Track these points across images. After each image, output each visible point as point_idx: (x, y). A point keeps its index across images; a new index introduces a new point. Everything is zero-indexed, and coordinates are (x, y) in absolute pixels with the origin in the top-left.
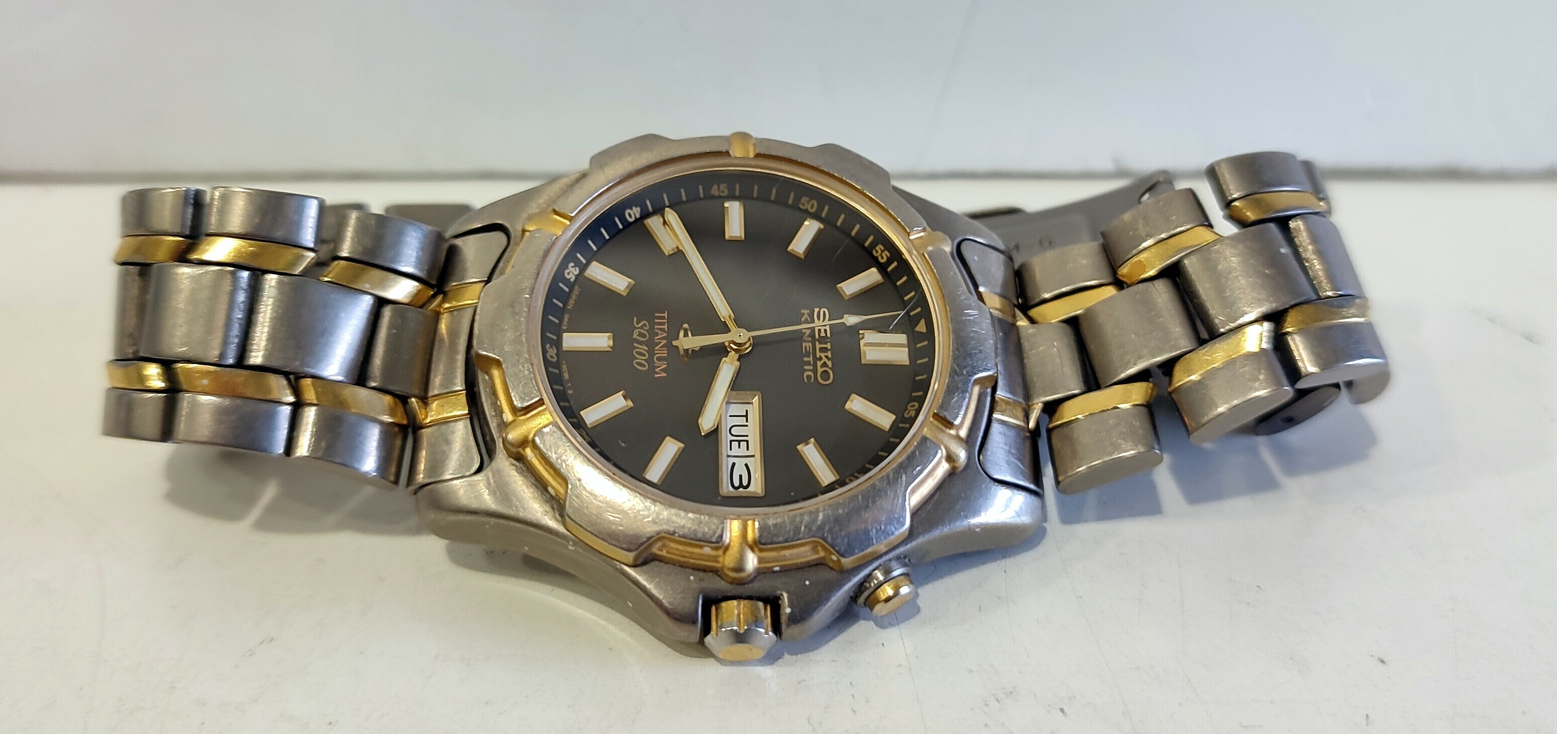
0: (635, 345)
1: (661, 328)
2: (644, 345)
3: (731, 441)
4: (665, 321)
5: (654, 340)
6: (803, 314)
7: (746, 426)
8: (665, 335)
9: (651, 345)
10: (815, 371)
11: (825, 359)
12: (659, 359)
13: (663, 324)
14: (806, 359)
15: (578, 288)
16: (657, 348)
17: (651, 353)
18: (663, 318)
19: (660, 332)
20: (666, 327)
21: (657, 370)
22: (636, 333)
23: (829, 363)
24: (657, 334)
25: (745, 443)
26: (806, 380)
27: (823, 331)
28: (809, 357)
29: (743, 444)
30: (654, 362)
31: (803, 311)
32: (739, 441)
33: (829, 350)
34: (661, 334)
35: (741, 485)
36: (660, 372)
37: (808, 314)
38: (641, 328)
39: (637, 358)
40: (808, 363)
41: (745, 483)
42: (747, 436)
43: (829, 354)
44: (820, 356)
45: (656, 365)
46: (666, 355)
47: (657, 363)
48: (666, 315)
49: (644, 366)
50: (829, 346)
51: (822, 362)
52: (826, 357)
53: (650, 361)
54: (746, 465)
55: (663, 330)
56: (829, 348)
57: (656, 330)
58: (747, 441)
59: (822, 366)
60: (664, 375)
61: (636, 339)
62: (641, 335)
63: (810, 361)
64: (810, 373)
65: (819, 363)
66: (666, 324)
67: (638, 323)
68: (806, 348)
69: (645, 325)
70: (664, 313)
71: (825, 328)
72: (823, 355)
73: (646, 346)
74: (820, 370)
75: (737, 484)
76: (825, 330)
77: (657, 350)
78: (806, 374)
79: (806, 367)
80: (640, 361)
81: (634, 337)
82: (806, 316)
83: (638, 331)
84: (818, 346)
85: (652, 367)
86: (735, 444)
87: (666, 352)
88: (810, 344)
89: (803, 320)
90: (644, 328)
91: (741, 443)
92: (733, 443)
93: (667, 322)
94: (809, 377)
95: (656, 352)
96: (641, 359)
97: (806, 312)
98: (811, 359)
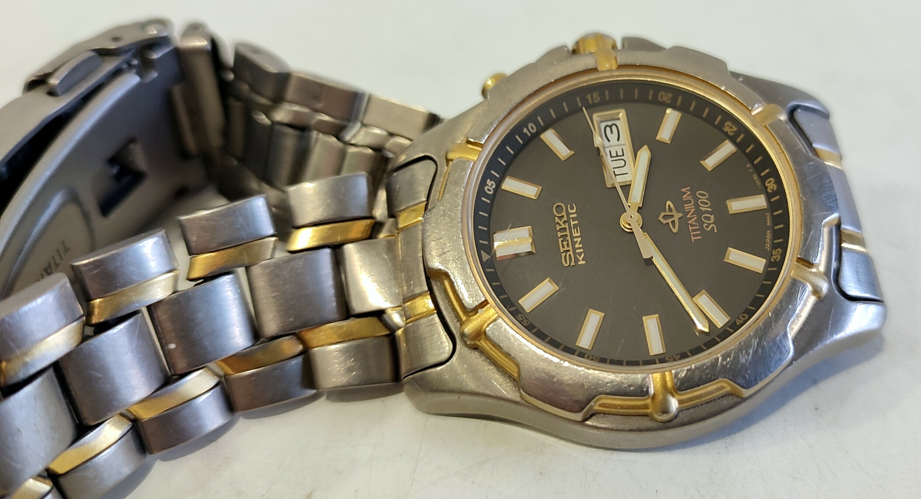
0: (710, 210)
1: (695, 226)
2: (703, 210)
3: (623, 155)
4: (691, 233)
5: (697, 216)
6: (583, 260)
7: (614, 168)
8: (689, 222)
9: (699, 212)
10: (568, 214)
11: (561, 223)
12: (690, 202)
13: (693, 231)
14: (577, 222)
15: (767, 249)
16: (693, 210)
17: (697, 206)
18: (695, 236)
19: (694, 223)
20: (691, 228)
21: (689, 193)
22: (712, 219)
23: (557, 220)
24: (695, 221)
25: (613, 155)
26: (574, 205)
27: (566, 246)
28: (573, 225)
29: (614, 154)
30: (693, 199)
31: (584, 262)
32: (617, 156)
33: (559, 231)
34: (692, 222)
35: (611, 127)
36: (686, 191)
37: (579, 261)
38: (709, 224)
39: (706, 199)
40: (574, 219)
41: (608, 129)
42: (612, 161)
43: (558, 228)
44: (565, 225)
45: (691, 197)
46: (685, 205)
47: (690, 198)
48: (693, 239)
49: (700, 194)
50: (559, 234)
51: (563, 221)
52: (560, 225)
53: (696, 199)
54: (609, 141)
55: (692, 226)
56: (559, 233)
57: (697, 224)
58: (611, 157)
59: (563, 216)
60: (683, 190)
61: (711, 215)
62: (709, 219)
63: (573, 221)
64: (570, 211)
65: (565, 219)
66: (691, 231)
67: (713, 227)
68: (578, 232)
69: (707, 227)
70: (694, 240)
71: (564, 249)
72: (563, 226)
73: (702, 210)
74: (564, 213)
75: (614, 128)
76: (563, 246)
77: (693, 208)
78: (574, 211)
79: (575, 215)
80: (703, 197)
81: (713, 216)
82: (581, 259)
83: (711, 221)
84: (568, 233)
85: (693, 194)
86: (620, 153)
87: (686, 208)
88: (574, 235)
89: (583, 255)
90: (706, 225)
91: (615, 155)
92: (621, 154)
93: (690, 233)
94: (572, 208)
95: (693, 207)
96: (703, 199)
97: (581, 262)
98: (572, 223)
